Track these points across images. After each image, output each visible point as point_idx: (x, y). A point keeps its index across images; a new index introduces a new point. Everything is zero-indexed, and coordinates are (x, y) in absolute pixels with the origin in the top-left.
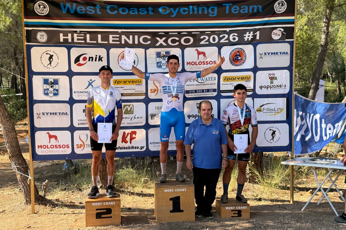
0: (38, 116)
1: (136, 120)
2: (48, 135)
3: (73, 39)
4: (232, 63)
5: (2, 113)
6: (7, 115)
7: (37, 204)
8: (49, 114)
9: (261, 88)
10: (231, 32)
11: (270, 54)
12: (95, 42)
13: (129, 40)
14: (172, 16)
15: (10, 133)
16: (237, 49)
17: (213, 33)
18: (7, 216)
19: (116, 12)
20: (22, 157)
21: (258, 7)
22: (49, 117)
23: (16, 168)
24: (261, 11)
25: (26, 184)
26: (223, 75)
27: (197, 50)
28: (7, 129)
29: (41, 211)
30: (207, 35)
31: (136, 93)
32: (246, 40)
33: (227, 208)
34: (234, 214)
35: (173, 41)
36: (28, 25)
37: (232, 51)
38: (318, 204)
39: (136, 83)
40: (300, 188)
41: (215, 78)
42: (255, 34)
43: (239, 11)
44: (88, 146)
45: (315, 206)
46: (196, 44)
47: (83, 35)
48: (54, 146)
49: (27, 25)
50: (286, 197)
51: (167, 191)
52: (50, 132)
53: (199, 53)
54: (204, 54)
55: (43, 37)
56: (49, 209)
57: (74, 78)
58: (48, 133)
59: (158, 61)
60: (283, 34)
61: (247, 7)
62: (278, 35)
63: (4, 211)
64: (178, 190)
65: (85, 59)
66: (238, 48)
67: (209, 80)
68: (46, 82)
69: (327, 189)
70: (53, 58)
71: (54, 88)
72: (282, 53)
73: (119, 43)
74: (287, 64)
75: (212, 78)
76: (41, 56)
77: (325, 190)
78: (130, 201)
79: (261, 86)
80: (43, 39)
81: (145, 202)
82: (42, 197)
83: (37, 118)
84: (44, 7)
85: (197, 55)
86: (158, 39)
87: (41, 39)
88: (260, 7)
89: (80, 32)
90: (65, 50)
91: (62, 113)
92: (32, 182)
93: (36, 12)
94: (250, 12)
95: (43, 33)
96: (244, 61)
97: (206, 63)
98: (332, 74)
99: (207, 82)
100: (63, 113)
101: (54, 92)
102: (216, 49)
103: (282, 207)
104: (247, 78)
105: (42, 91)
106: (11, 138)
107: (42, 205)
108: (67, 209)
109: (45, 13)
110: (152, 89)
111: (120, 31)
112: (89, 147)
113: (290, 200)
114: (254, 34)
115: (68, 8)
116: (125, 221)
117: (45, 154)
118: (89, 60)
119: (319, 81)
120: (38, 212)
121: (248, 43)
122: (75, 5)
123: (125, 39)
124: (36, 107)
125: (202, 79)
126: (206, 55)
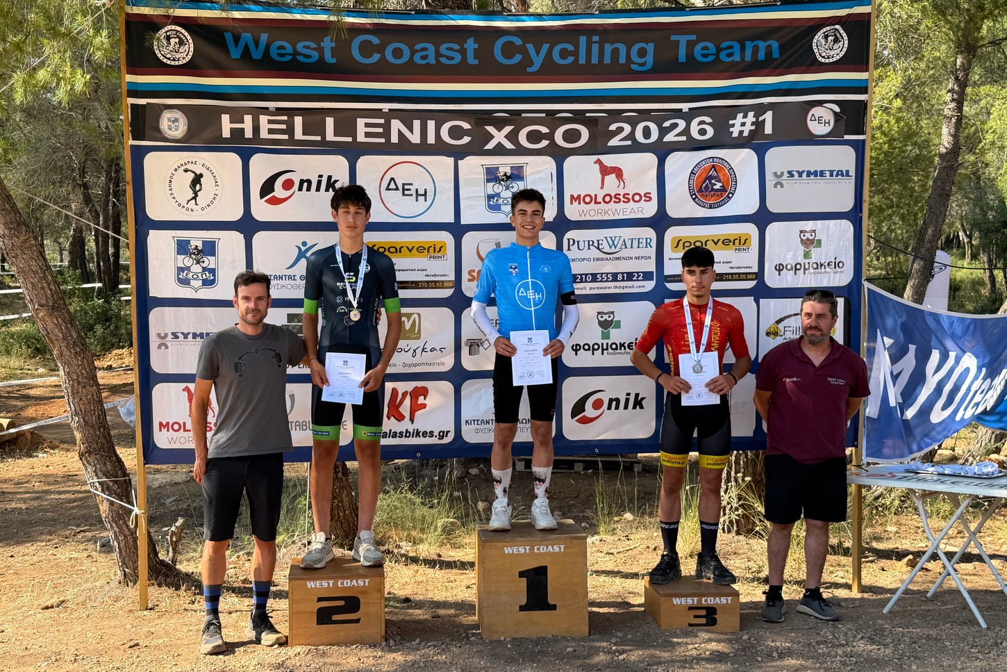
0: (159, 341)
1: (427, 356)
2: (185, 393)
3: (256, 129)
4: (697, 200)
5: (62, 333)
6: (75, 337)
7: (153, 585)
8: (190, 336)
9: (780, 271)
10: (694, 113)
11: (805, 174)
12: (318, 138)
13: (412, 132)
14: (529, 70)
15: (84, 387)
16: (711, 160)
17: (644, 115)
18: (72, 616)
19: (376, 57)
20: (113, 455)
21: (769, 46)
22: (191, 346)
23: (97, 484)
24: (776, 54)
25: (125, 528)
26: (672, 233)
27: (599, 162)
28: (75, 377)
29: (164, 604)
30: (628, 120)
31: (428, 282)
32: (735, 134)
33: (676, 601)
34: (695, 617)
35: (534, 137)
36: (137, 91)
37: (696, 165)
38: (929, 595)
39: (428, 252)
40: (880, 550)
41: (649, 240)
42: (761, 119)
43: (717, 55)
44: (296, 426)
45: (923, 599)
46: (596, 146)
47: (285, 118)
49: (134, 92)
50: (841, 574)
51: (511, 552)
53: (605, 171)
54: (618, 172)
55: (177, 124)
56: (186, 597)
57: (260, 238)
58: (188, 389)
59: (490, 192)
60: (837, 120)
61: (737, 45)
62: (825, 123)
63: (63, 602)
64: (543, 549)
65: (288, 185)
66: (713, 158)
68: (182, 247)
69: (956, 553)
70: (202, 182)
71: (204, 265)
72: (835, 173)
73: (383, 140)
74: (847, 204)
75: (641, 241)
76: (171, 177)
77: (950, 555)
78: (408, 580)
79: (780, 264)
80: (176, 130)
81: (447, 584)
82: (167, 567)
83: (159, 347)
84: (181, 43)
85: (600, 176)
86: (491, 129)
87: (170, 129)
88: (775, 45)
89: (277, 109)
90: (234, 160)
92: (143, 523)
93: (159, 55)
94: (748, 58)
95: (178, 114)
96: (730, 193)
97: (622, 199)
98: (970, 237)
99: (624, 253)
101: (204, 276)
102: (651, 159)
104: (740, 240)
105: (171, 274)
106: (86, 401)
107: (167, 588)
108: (236, 599)
109: (184, 58)
110: (474, 271)
111: (386, 107)
112: (298, 427)
113: (850, 582)
114: (757, 119)
115: (246, 47)
116: (395, 633)
117: (177, 446)
118: (300, 189)
119: (935, 253)
120: (157, 606)
121: (740, 143)
122: (264, 37)
123: (400, 132)
124: (155, 315)
125: (611, 243)
126: (624, 177)
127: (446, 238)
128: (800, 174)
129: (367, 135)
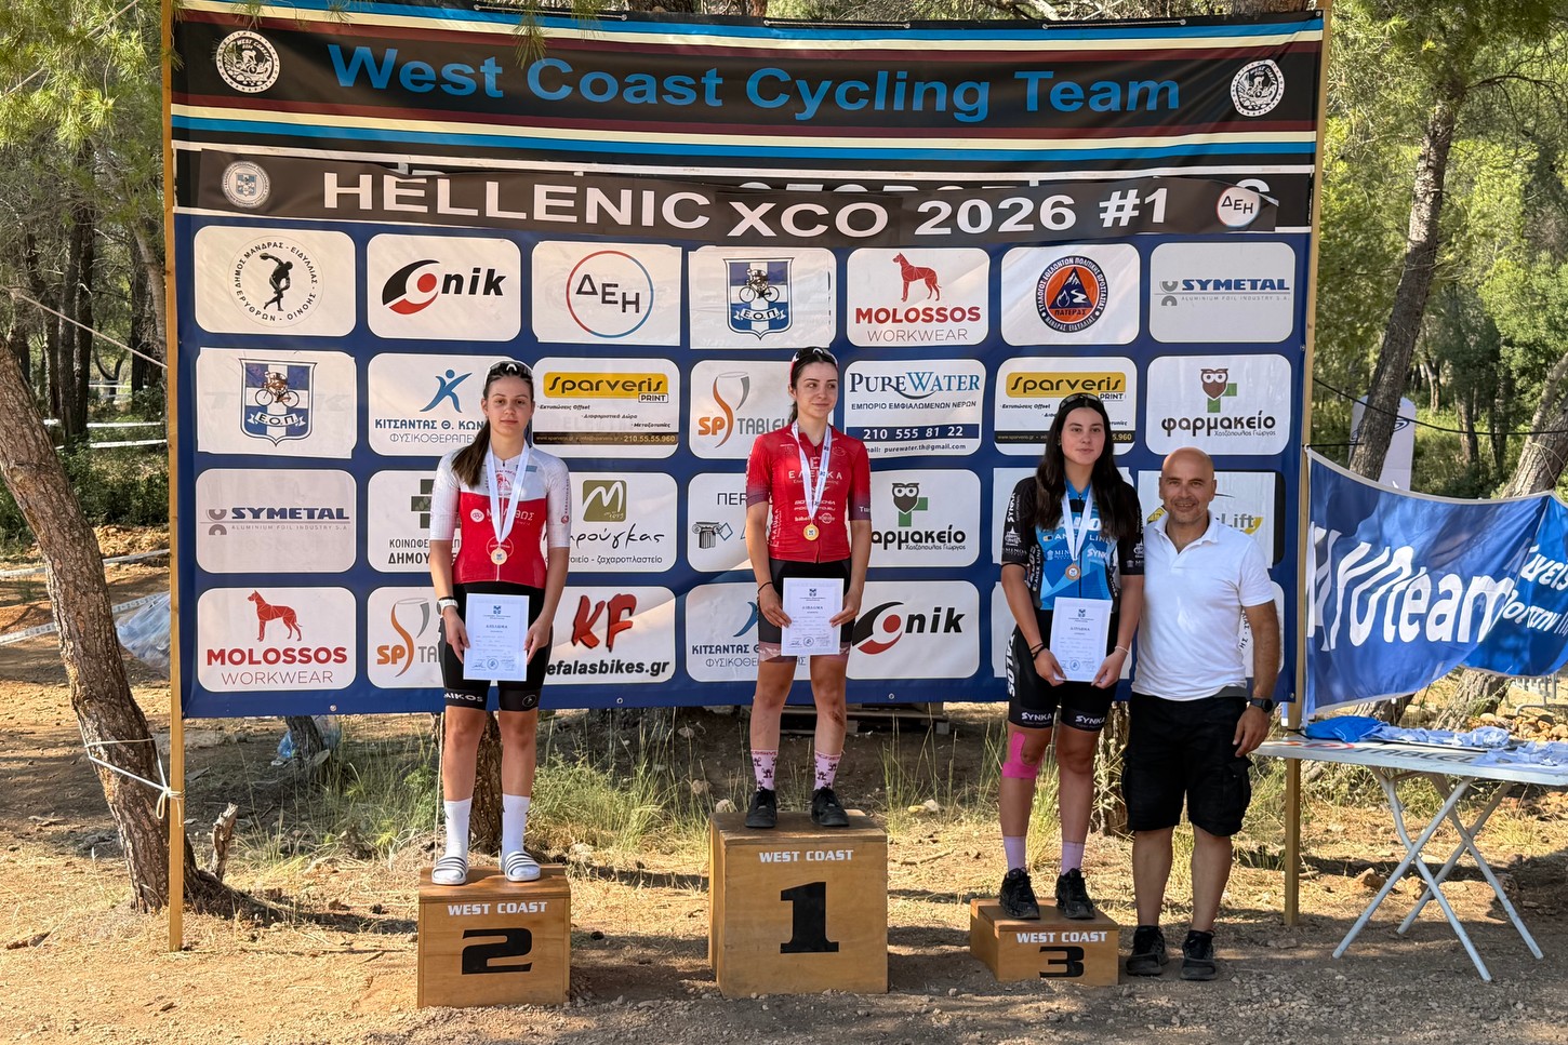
0: (212, 523)
1: (637, 549)
2: (254, 604)
3: (378, 196)
4: (1047, 319)
5: (53, 508)
6: (72, 514)
7: (189, 910)
8: (264, 515)
10: (1048, 188)
11: (1210, 286)
12: (474, 212)
13: (618, 207)
14: (799, 117)
15: (85, 594)
16: (1071, 261)
17: (972, 189)
18: (59, 960)
19: (565, 92)
20: (128, 703)
21: (1165, 90)
22: (264, 530)
23: (101, 749)
24: (1174, 103)
25: (146, 821)
26: (1011, 368)
27: (901, 259)
28: (70, 578)
29: (207, 941)
30: (946, 197)
31: (638, 434)
32: (1108, 223)
33: (1022, 938)
34: (1051, 962)
35: (804, 220)
36: (188, 130)
37: (1049, 268)
38: (1400, 930)
39: (640, 389)
40: (1322, 860)
41: (975, 379)
42: (1148, 200)
43: (1085, 101)
44: (429, 654)
46: (902, 232)
47: (424, 181)
48: (281, 653)
49: (183, 131)
50: (1266, 896)
51: (769, 860)
52: (263, 592)
53: (910, 274)
54: (930, 277)
55: (252, 184)
56: (242, 931)
57: (379, 364)
58: (257, 598)
59: (735, 300)
60: (1264, 204)
61: (1116, 88)
62: (1245, 208)
63: (44, 936)
64: (820, 856)
65: (427, 283)
66: (1074, 257)
67: (949, 389)
68: (255, 376)
69: (1442, 865)
70: (290, 276)
71: (290, 404)
72: (1259, 284)
73: (573, 219)
75: (963, 379)
76: (240, 266)
77: (1435, 869)
78: (595, 904)
80: (251, 193)
81: (657, 911)
82: (209, 881)
83: (212, 532)
84: (260, 58)
85: (902, 281)
86: (739, 206)
87: (241, 192)
88: (1173, 88)
89: (412, 167)
90: (344, 243)
91: (323, 510)
92: (178, 810)
93: (225, 77)
94: (1131, 107)
95: (254, 170)
96: (1096, 310)
97: (936, 317)
99: (937, 398)
100: (326, 513)
101: (289, 420)
102: (979, 258)
103: (1252, 940)
104: (1108, 382)
105: (236, 418)
106: (87, 617)
107: (211, 916)
108: (323, 934)
109: (264, 82)
110: (708, 419)
111: (579, 168)
112: (432, 657)
113: (1281, 909)
114: (1142, 201)
115: (363, 69)
118: (446, 290)
120: (197, 943)
121: (1116, 236)
122: (391, 55)
123: (599, 206)
124: (207, 482)
125: (917, 382)
126: (939, 283)
127: (668, 369)
128: (1204, 285)
129: (550, 210)
